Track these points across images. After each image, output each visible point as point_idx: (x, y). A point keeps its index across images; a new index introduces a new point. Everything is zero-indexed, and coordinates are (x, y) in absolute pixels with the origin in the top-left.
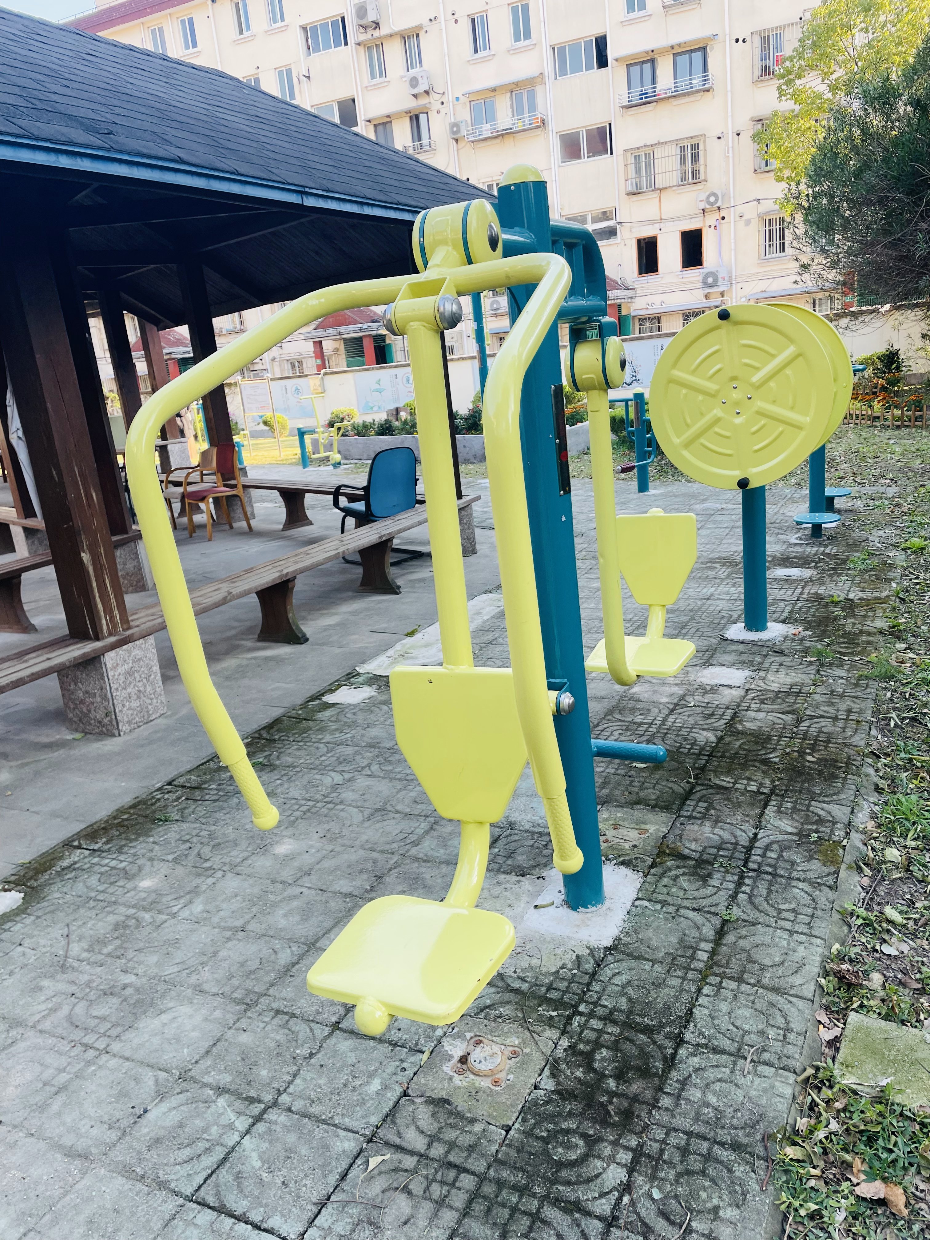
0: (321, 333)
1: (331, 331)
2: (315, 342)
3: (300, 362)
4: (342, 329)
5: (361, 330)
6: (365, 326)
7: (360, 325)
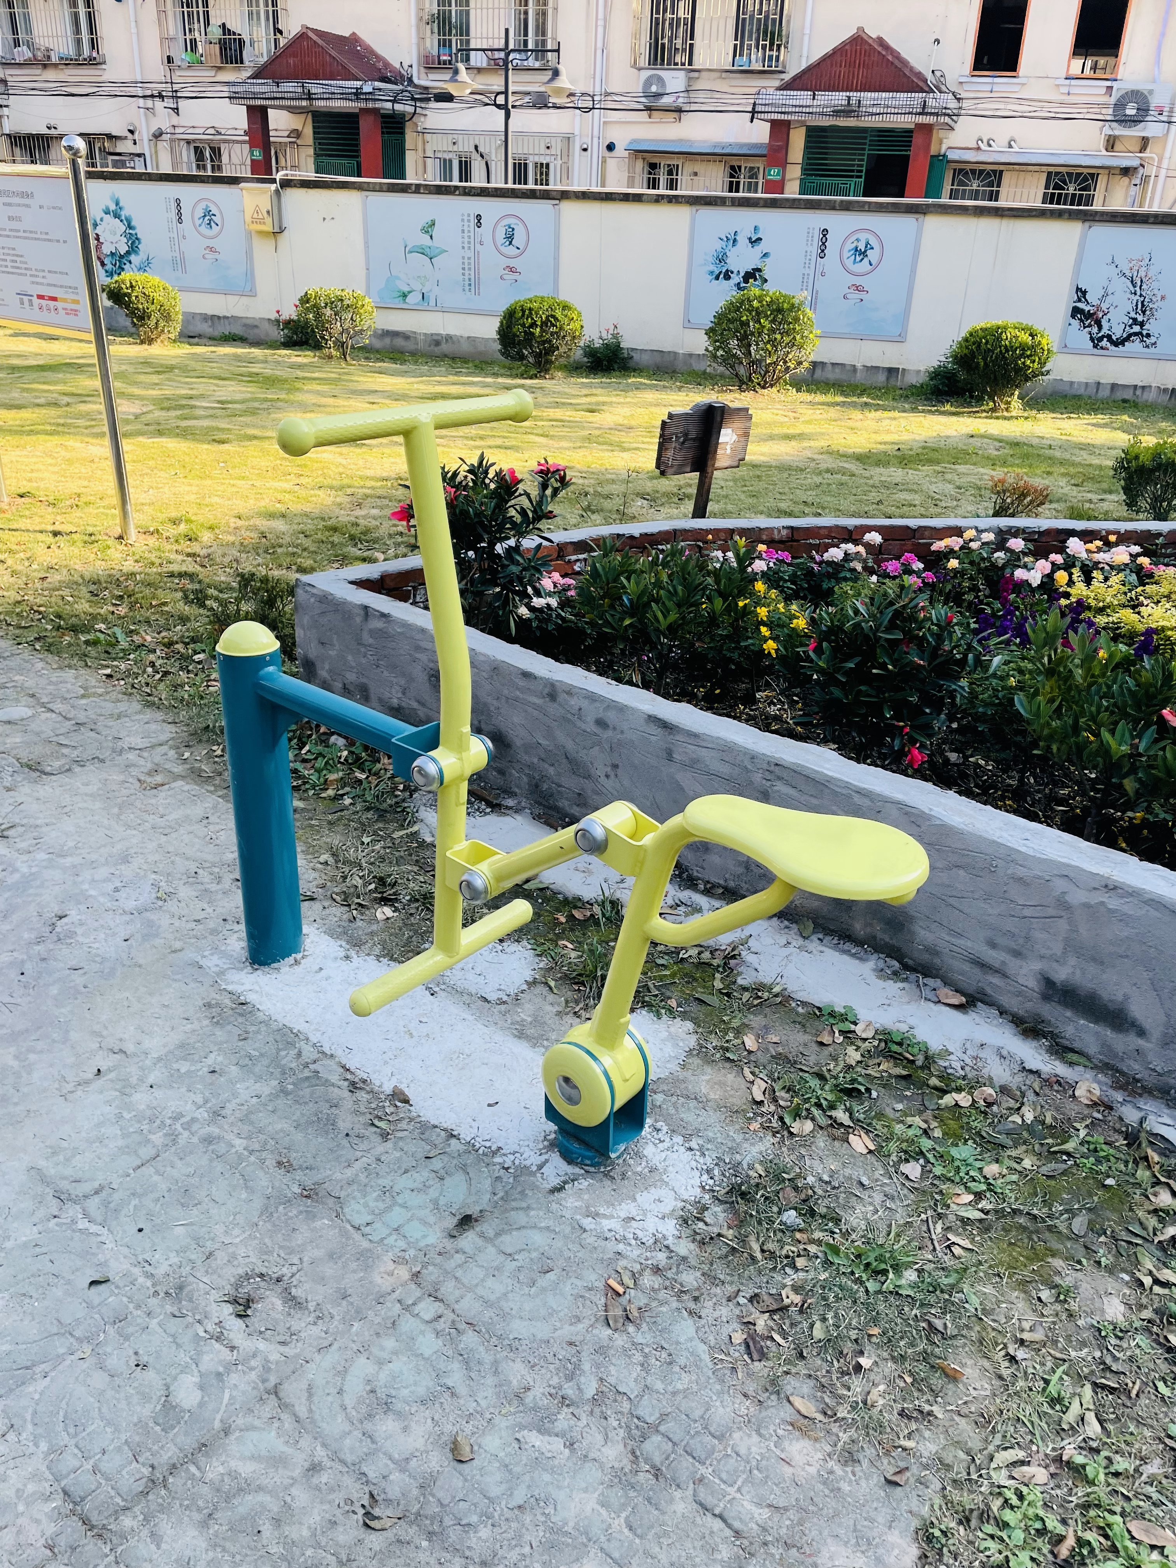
0: (264, 87)
1: (289, 87)
2: (250, 108)
3: (216, 152)
4: (315, 88)
5: (358, 94)
6: (367, 88)
7: (358, 84)
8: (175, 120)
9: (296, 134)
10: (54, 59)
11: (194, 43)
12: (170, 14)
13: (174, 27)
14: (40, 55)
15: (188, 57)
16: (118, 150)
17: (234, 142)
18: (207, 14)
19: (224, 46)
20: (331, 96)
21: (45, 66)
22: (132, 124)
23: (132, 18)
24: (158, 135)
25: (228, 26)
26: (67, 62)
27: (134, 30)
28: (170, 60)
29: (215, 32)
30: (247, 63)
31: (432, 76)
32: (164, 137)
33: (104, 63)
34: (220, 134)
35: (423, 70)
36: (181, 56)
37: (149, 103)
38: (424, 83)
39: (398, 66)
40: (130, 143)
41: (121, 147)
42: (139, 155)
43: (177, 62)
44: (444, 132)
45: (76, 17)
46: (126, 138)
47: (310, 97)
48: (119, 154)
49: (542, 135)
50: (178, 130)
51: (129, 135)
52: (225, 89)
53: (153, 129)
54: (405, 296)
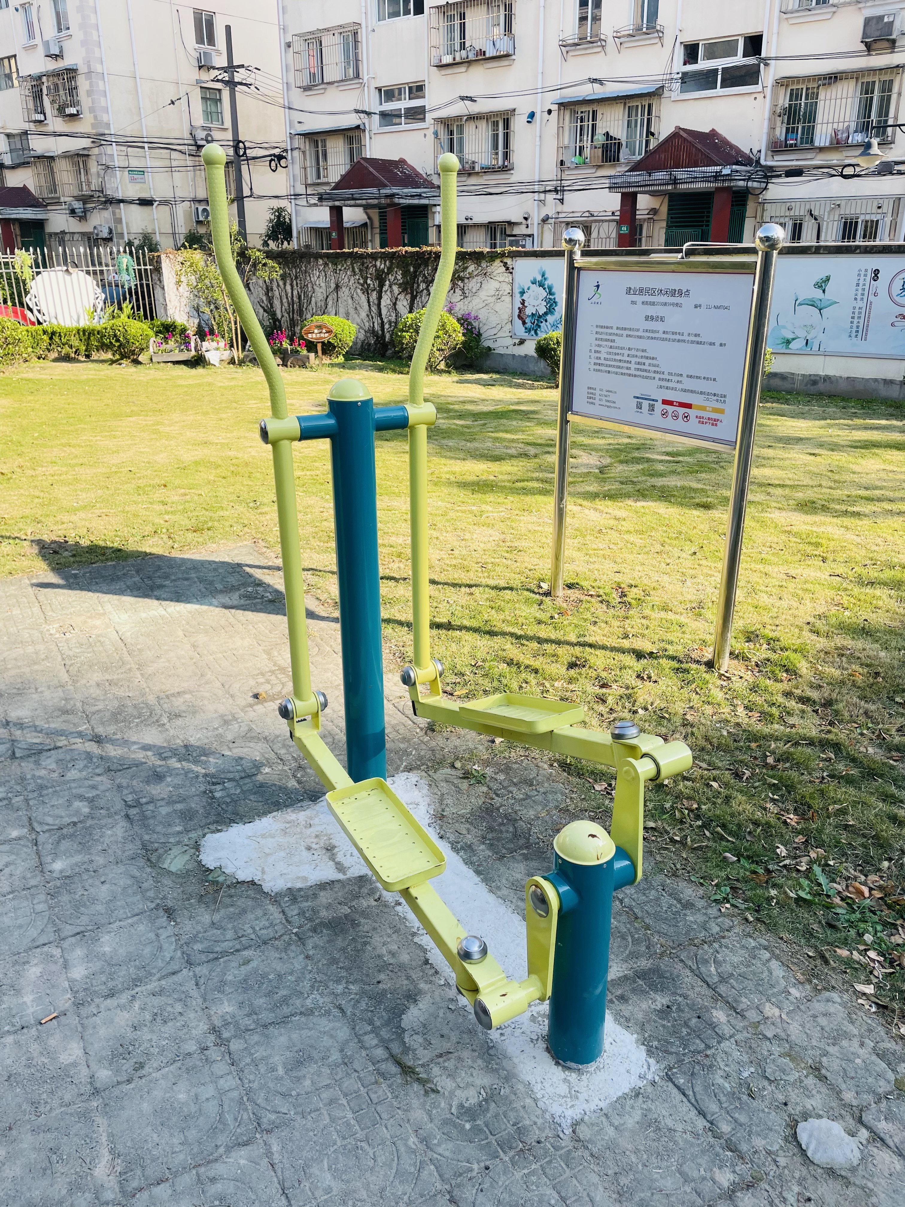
0: (637, 177)
1: (659, 175)
2: (624, 195)
4: (681, 174)
5: (717, 177)
6: (726, 171)
7: (718, 168)
8: (560, 208)
9: (654, 211)
10: (477, 169)
11: (581, 149)
12: (567, 128)
13: (567, 139)
14: (467, 166)
15: (577, 159)
16: (514, 233)
17: (603, 221)
18: (594, 126)
19: (605, 148)
20: (694, 180)
21: (470, 175)
22: (527, 213)
23: (538, 134)
24: (545, 220)
25: (611, 134)
26: (488, 170)
27: (538, 143)
28: (562, 163)
29: (600, 139)
30: (622, 160)
31: (776, 158)
32: (550, 221)
33: (513, 169)
34: (593, 216)
35: (770, 153)
36: (572, 159)
37: (542, 196)
38: (770, 163)
39: (747, 152)
40: (524, 226)
41: (516, 231)
42: (529, 236)
43: (568, 164)
44: (783, 201)
45: (496, 137)
46: (521, 223)
47: (675, 182)
48: (515, 236)
49: (874, 197)
50: (561, 215)
51: (524, 221)
52: (607, 181)
53: (543, 215)
54: (788, 342)
